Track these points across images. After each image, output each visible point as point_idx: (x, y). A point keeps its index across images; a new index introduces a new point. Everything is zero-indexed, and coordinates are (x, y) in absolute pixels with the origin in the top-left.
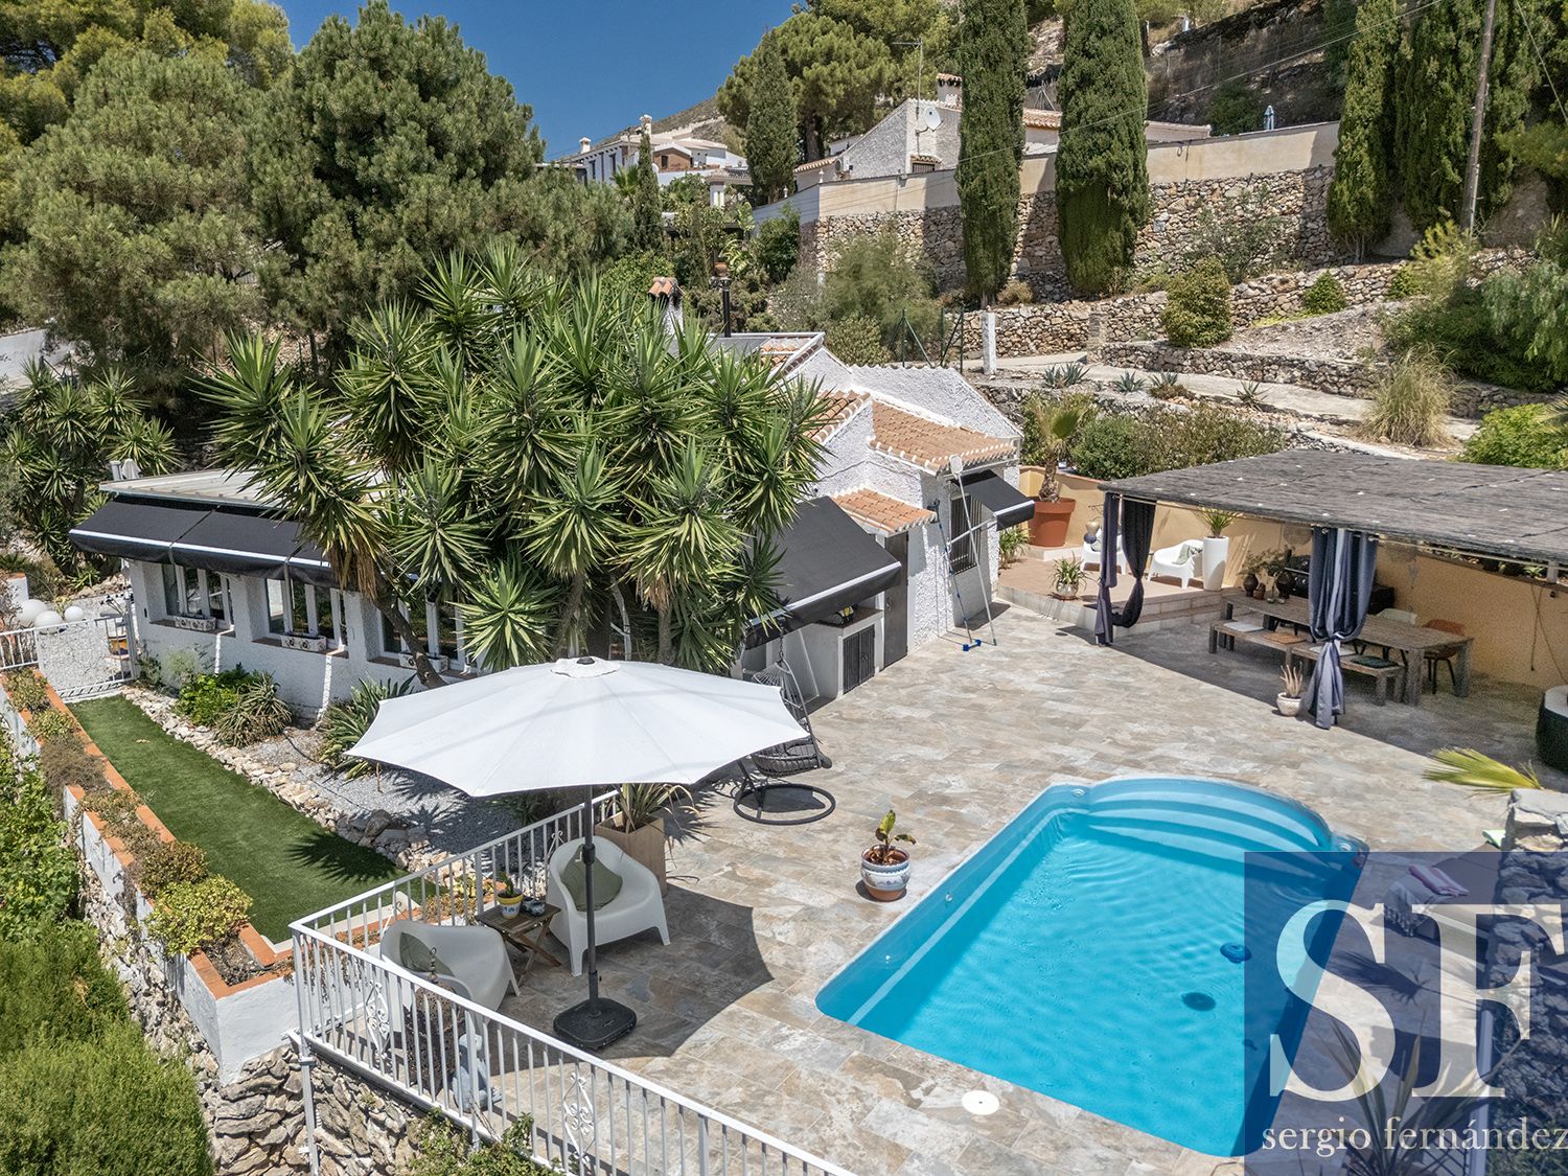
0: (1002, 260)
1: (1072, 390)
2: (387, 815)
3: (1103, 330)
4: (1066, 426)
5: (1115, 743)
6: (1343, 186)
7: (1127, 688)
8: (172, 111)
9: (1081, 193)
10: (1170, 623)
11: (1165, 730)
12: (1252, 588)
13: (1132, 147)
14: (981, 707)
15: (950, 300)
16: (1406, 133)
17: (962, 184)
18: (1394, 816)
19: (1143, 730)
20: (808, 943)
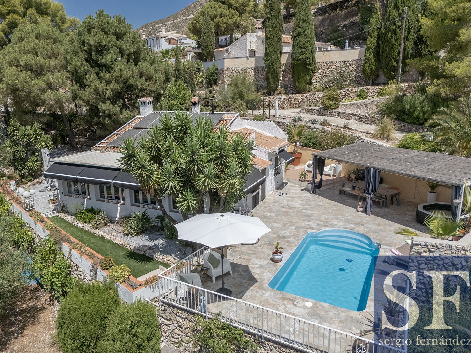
0: (277, 82)
1: (300, 123)
2: (147, 246)
3: (306, 104)
4: (300, 134)
5: (321, 221)
6: (367, 65)
7: (321, 206)
8: (42, 43)
9: (298, 65)
10: (329, 187)
11: (332, 217)
12: (349, 179)
13: (312, 52)
14: (287, 212)
15: (262, 93)
16: (383, 52)
17: (266, 61)
18: (386, 237)
19: (327, 217)
20: (263, 273)
